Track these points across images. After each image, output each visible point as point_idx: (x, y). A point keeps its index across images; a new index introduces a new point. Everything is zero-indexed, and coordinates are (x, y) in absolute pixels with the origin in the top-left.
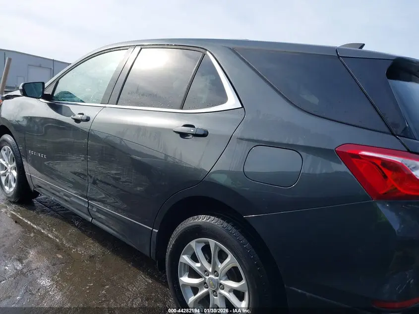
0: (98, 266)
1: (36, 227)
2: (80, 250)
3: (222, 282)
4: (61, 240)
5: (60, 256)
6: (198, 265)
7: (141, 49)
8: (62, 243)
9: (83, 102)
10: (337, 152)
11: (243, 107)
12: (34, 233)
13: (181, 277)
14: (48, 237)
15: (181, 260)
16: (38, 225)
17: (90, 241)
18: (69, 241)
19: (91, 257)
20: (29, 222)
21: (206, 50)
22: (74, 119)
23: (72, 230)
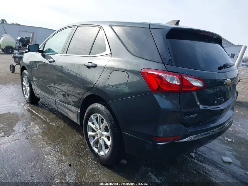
0: (60, 130)
1: (36, 113)
2: (54, 124)
3: (103, 133)
4: (46, 119)
5: (44, 125)
6: (95, 126)
7: (78, 27)
8: (46, 121)
9: (57, 53)
10: (141, 72)
11: (111, 53)
12: (35, 115)
13: (89, 132)
14: (41, 118)
15: (88, 124)
16: (37, 113)
17: (60, 120)
18: (49, 119)
19: (58, 127)
20: (34, 111)
21: (101, 27)
22: (49, 61)
23: (53, 115)
